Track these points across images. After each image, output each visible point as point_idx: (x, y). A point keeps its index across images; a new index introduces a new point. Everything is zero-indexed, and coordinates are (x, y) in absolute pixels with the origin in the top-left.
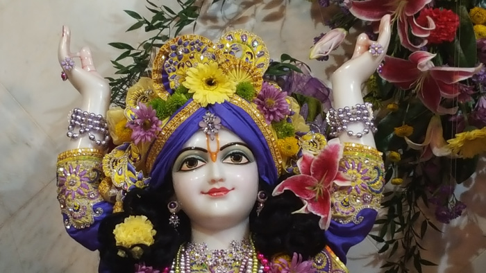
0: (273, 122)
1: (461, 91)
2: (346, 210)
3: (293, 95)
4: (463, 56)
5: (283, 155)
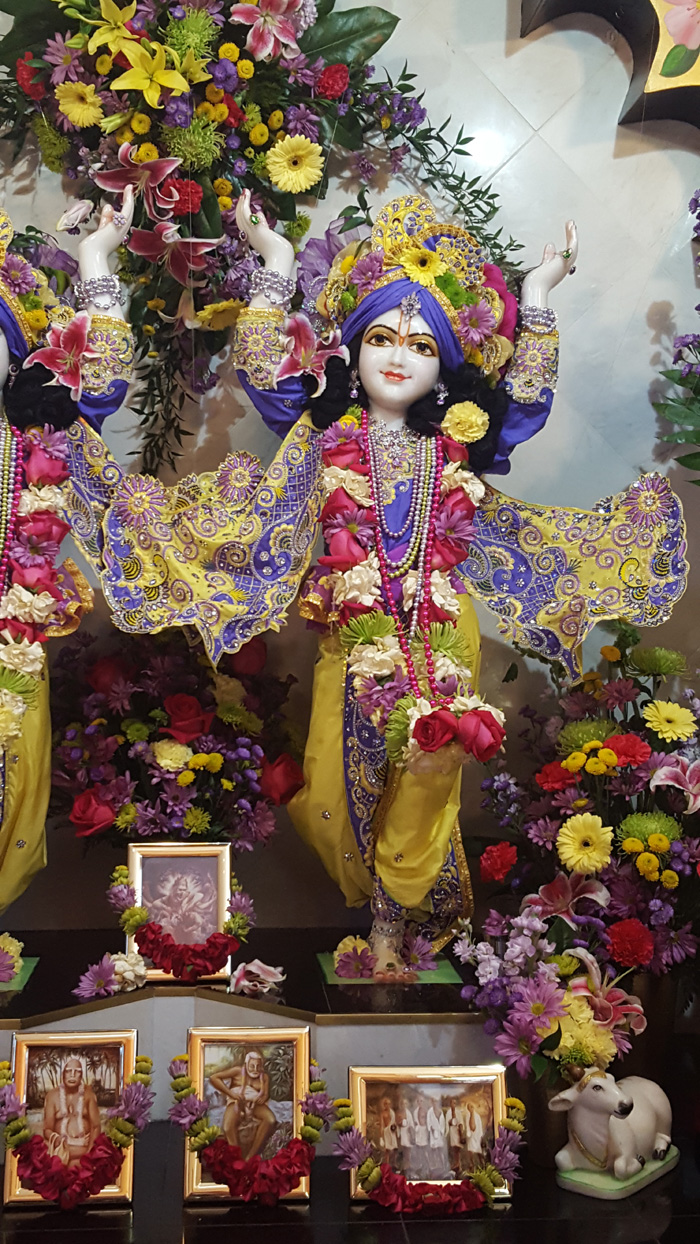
0: (20, 295)
1: (208, 263)
2: (96, 382)
3: (42, 269)
4: (208, 227)
5: (32, 329)
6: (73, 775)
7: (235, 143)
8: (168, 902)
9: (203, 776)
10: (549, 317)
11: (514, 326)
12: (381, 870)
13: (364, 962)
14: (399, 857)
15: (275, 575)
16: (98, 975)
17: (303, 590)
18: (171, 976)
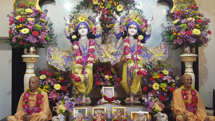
0: (89, 24)
1: (110, 20)
2: (98, 34)
3: (91, 21)
4: (110, 15)
5: (90, 28)
6: (95, 79)
7: (113, 6)
8: (107, 93)
9: (110, 79)
10: (150, 25)
11: (146, 26)
12: (131, 90)
13: (130, 100)
14: (134, 88)
15: (118, 55)
16: (100, 101)
17: (122, 57)
18: (108, 102)
